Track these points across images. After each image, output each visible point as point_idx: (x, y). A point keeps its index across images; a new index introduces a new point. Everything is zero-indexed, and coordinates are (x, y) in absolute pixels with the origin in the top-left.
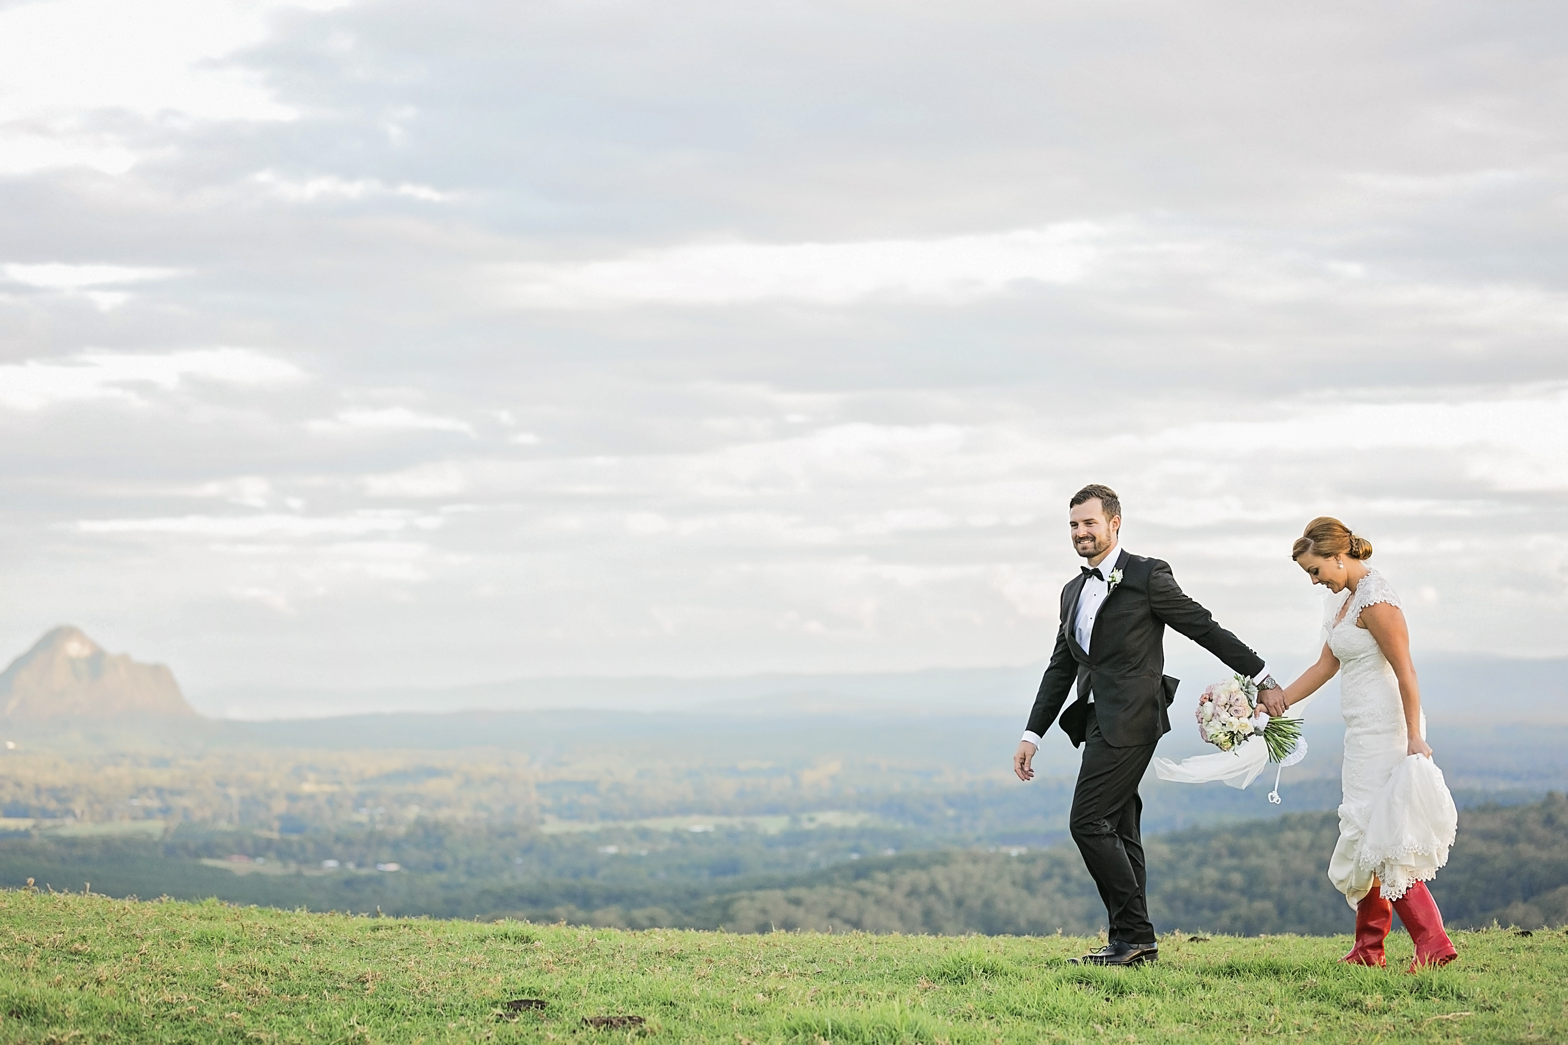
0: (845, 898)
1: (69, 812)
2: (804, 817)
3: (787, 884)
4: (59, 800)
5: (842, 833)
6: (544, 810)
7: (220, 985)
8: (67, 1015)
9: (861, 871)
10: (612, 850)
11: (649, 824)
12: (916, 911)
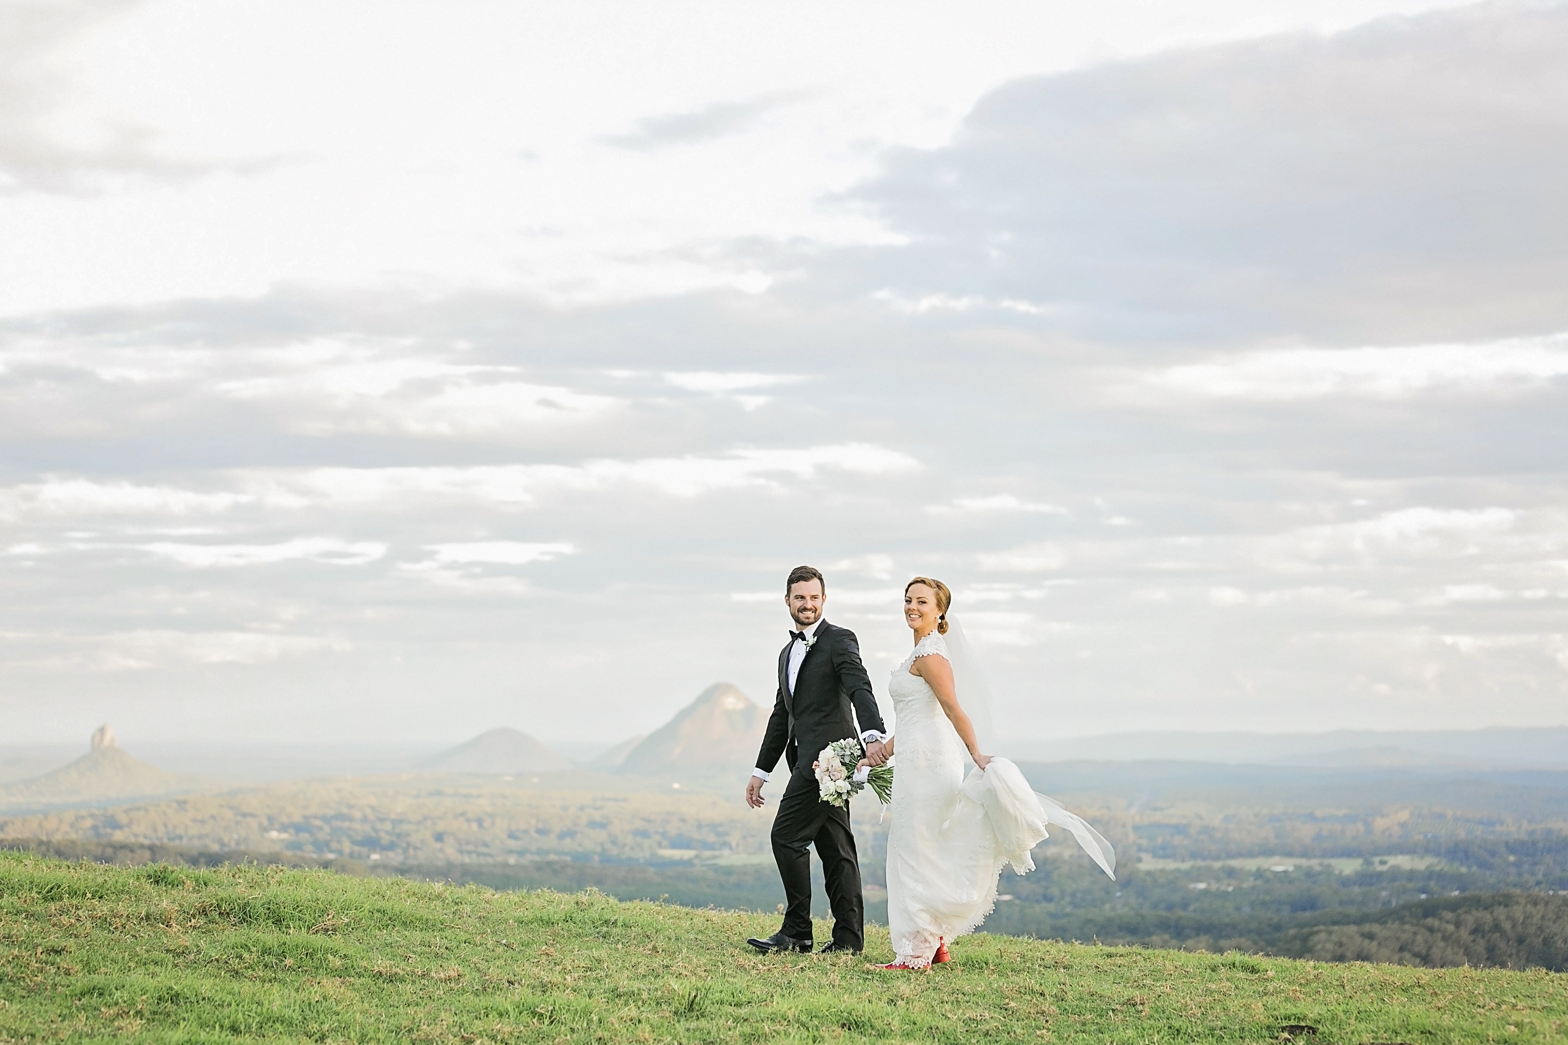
0: (1415, 934)
1: (726, 845)
2: (1377, 859)
3: (1361, 920)
4: (718, 834)
5: (1412, 875)
6: (1140, 849)
7: (1008, 1004)
8: (893, 1029)
9: (1430, 910)
10: (1202, 886)
11: (1235, 863)
12: (1480, 947)
